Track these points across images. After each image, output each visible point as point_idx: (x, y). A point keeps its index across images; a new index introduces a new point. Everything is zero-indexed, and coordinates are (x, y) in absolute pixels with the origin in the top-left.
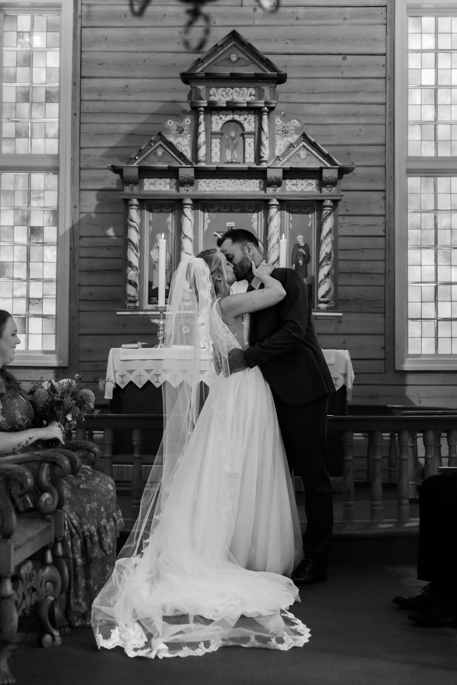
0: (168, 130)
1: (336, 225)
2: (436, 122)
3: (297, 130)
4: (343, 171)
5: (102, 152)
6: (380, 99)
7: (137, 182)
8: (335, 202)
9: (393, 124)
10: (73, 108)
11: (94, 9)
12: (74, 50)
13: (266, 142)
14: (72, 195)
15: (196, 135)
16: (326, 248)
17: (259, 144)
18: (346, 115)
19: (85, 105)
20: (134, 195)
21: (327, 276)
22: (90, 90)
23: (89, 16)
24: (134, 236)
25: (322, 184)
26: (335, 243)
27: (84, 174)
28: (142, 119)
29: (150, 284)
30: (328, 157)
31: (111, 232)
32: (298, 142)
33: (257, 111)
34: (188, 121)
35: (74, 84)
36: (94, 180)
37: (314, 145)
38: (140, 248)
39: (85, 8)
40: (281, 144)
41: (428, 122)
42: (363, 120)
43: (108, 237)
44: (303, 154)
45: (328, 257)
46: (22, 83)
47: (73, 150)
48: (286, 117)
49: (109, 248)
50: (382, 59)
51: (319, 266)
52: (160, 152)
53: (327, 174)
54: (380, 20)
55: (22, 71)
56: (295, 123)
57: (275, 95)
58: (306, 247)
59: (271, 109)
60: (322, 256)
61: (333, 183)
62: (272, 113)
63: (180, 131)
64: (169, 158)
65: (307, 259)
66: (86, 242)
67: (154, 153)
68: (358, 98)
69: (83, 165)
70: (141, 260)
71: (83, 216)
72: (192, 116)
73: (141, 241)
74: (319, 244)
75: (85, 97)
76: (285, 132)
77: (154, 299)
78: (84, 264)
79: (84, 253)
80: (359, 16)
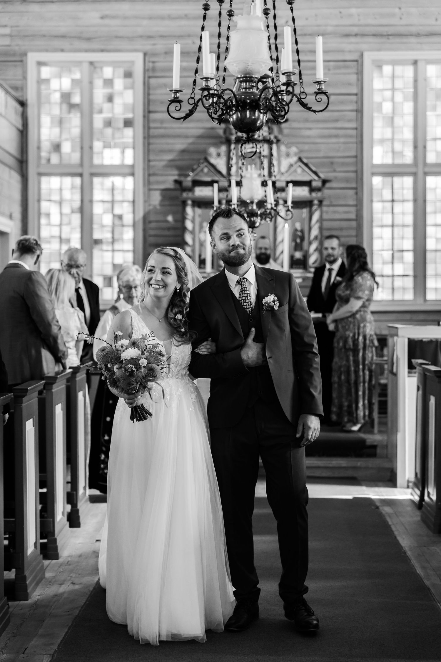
0: (210, 155)
1: (321, 216)
2: (393, 140)
3: (296, 154)
4: (324, 182)
5: (163, 163)
6: (353, 125)
7: (191, 190)
8: (321, 202)
9: (362, 142)
10: (144, 133)
11: (158, 65)
12: (144, 93)
13: (275, 162)
14: (144, 193)
15: (229, 159)
16: (315, 232)
17: (271, 164)
18: (330, 136)
19: (152, 131)
20: (189, 198)
21: (315, 250)
22: (155, 121)
23: (154, 69)
24: (189, 225)
25: (312, 190)
26: (321, 229)
27: (152, 179)
28: (190, 140)
29: (200, 256)
30: (315, 173)
31: (170, 218)
32: (296, 163)
33: (269, 142)
34: (224, 148)
35: (144, 116)
36: (158, 183)
37: (306, 165)
38: (193, 232)
39: (151, 65)
40: (285, 163)
41: (388, 140)
42: (342, 140)
43: (167, 221)
44: (299, 170)
45: (316, 238)
46: (106, 115)
47: (144, 162)
48: (288, 146)
49: (169, 229)
50: (354, 98)
51: (310, 243)
52: (206, 170)
53: (314, 184)
54: (354, 70)
55: (107, 106)
56: (294, 149)
57: (281, 131)
58: (302, 231)
59: (278, 141)
60: (312, 237)
61: (319, 190)
62: (280, 143)
63: (219, 155)
64: (211, 174)
65: (302, 239)
66: (153, 225)
67: (202, 170)
68: (339, 125)
69: (151, 172)
70: (194, 240)
71: (151, 207)
72: (226, 145)
73: (194, 228)
74: (310, 229)
75: (152, 125)
76: (288, 155)
77: (202, 266)
78: (152, 240)
79: (152, 232)
80: (339, 68)
